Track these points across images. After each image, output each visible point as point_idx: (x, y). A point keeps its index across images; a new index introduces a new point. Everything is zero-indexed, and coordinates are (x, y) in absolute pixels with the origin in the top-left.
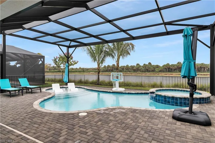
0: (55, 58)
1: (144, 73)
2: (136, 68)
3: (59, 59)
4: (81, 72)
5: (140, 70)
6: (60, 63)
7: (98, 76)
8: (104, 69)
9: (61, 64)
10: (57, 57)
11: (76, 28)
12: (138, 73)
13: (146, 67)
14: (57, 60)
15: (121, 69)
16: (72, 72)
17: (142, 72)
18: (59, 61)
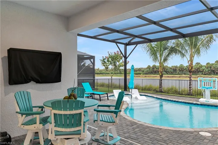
0: (104, 58)
1: (209, 76)
2: (196, 69)
3: (108, 59)
4: (118, 73)
5: (202, 72)
6: (108, 64)
7: (161, 80)
8: (148, 71)
9: (109, 66)
10: (106, 57)
11: (155, 22)
12: (198, 75)
13: (211, 67)
14: (106, 61)
15: (172, 71)
16: (107, 74)
17: (205, 74)
18: (107, 61)
